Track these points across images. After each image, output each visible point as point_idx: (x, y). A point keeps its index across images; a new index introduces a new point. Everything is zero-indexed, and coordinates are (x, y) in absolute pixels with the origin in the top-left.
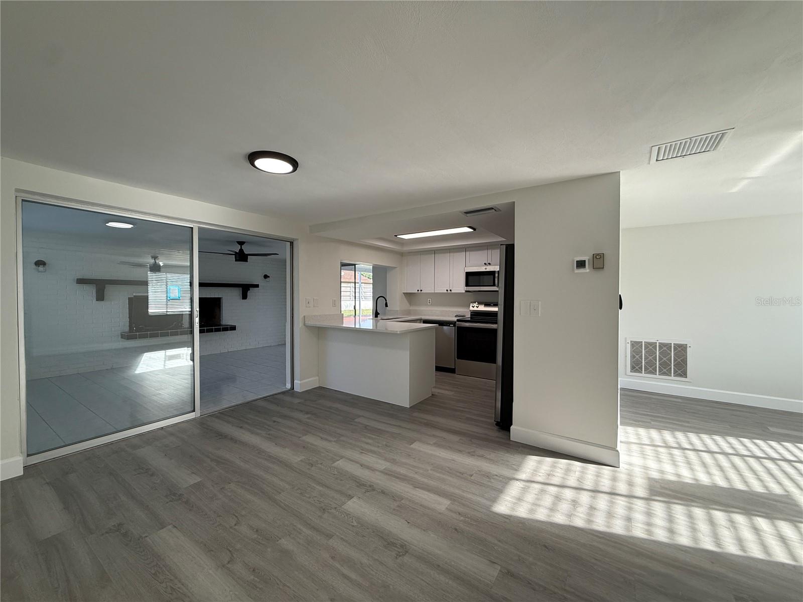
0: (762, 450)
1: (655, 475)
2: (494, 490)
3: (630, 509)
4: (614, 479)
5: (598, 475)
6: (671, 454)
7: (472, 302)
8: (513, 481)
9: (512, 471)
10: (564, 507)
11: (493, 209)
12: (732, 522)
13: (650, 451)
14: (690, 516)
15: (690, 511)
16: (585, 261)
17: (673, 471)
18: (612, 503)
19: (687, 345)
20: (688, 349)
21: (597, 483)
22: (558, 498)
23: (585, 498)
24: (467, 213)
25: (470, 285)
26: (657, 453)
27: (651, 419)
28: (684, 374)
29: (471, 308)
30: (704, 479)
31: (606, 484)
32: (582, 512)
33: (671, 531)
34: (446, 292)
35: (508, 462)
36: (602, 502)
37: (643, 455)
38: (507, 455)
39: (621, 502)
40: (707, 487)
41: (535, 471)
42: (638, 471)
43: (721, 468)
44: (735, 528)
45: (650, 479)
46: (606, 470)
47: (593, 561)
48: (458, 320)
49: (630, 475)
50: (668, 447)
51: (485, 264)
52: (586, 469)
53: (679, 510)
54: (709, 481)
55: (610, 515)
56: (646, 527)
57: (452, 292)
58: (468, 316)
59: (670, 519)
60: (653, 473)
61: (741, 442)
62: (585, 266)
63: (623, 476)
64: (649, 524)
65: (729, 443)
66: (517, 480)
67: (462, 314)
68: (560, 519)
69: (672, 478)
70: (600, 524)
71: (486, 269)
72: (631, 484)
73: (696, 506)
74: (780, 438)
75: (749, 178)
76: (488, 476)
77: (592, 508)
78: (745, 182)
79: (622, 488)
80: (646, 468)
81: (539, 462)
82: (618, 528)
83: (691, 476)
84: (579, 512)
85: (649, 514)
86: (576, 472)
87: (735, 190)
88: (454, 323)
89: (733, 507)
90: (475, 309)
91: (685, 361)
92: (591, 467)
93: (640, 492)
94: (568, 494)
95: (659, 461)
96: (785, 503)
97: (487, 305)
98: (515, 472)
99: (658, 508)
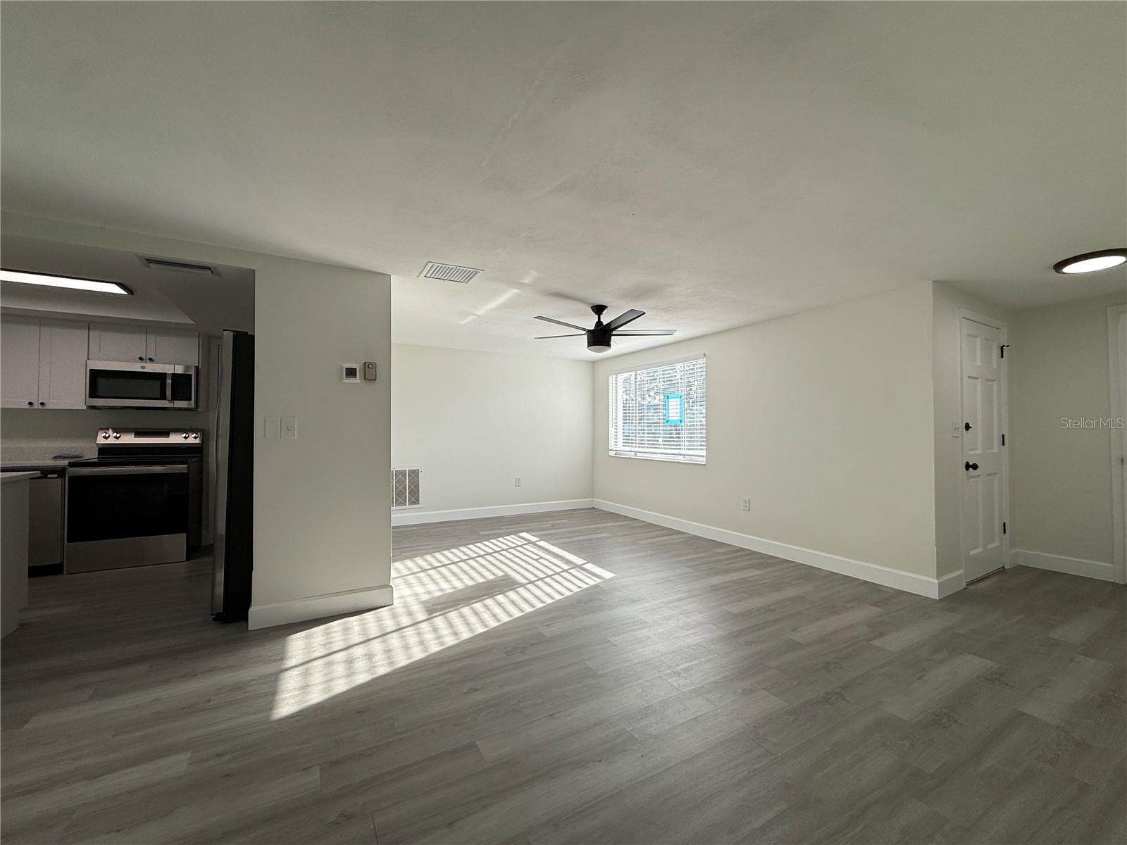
0: (482, 550)
1: (425, 597)
2: (260, 697)
3: (419, 634)
4: (395, 616)
5: (379, 620)
6: (429, 575)
7: (101, 429)
8: (282, 674)
9: (275, 664)
10: (360, 665)
11: (210, 269)
12: (486, 606)
13: (412, 580)
14: (462, 616)
15: (460, 613)
16: (356, 369)
17: (437, 589)
18: (403, 637)
19: (418, 470)
20: (420, 474)
21: (381, 627)
22: (350, 662)
23: (377, 646)
24: (150, 261)
25: (102, 395)
26: (419, 579)
27: (400, 552)
28: (416, 501)
29: (101, 440)
30: (459, 585)
31: (390, 625)
32: (380, 658)
33: (455, 634)
34: (27, 406)
35: (260, 656)
36: (394, 641)
37: (409, 585)
38: (254, 649)
39: (410, 632)
40: (462, 589)
41: (308, 649)
42: (411, 600)
43: (466, 573)
44: (489, 609)
45: (423, 603)
46: (383, 612)
47: (409, 693)
48: (71, 465)
49: (406, 606)
50: (424, 570)
51: (141, 359)
52: (364, 620)
53: (453, 615)
54: (462, 584)
55: (406, 648)
56: (437, 641)
57: (49, 407)
58: (93, 455)
59: (451, 625)
60: (423, 596)
61: (469, 548)
62: (356, 375)
63: (401, 611)
64: (438, 638)
65: (463, 552)
66: (287, 670)
67: (76, 454)
68: (362, 678)
69: (438, 594)
70: (402, 661)
71: (143, 367)
72: (410, 614)
73: (462, 607)
74: (488, 538)
75: (477, 315)
76: (239, 687)
77: (388, 651)
78: (471, 317)
79: (405, 621)
80: (416, 595)
81: (307, 637)
82: (418, 654)
83: (450, 587)
84: (376, 662)
85: (435, 630)
86: (353, 628)
87: (463, 322)
88: (61, 472)
89: (483, 596)
90: (112, 441)
91: (417, 487)
92: (369, 616)
93: (421, 616)
94: (359, 651)
95: (423, 584)
96: (506, 580)
97: (139, 434)
98: (279, 663)
99: (439, 621)
